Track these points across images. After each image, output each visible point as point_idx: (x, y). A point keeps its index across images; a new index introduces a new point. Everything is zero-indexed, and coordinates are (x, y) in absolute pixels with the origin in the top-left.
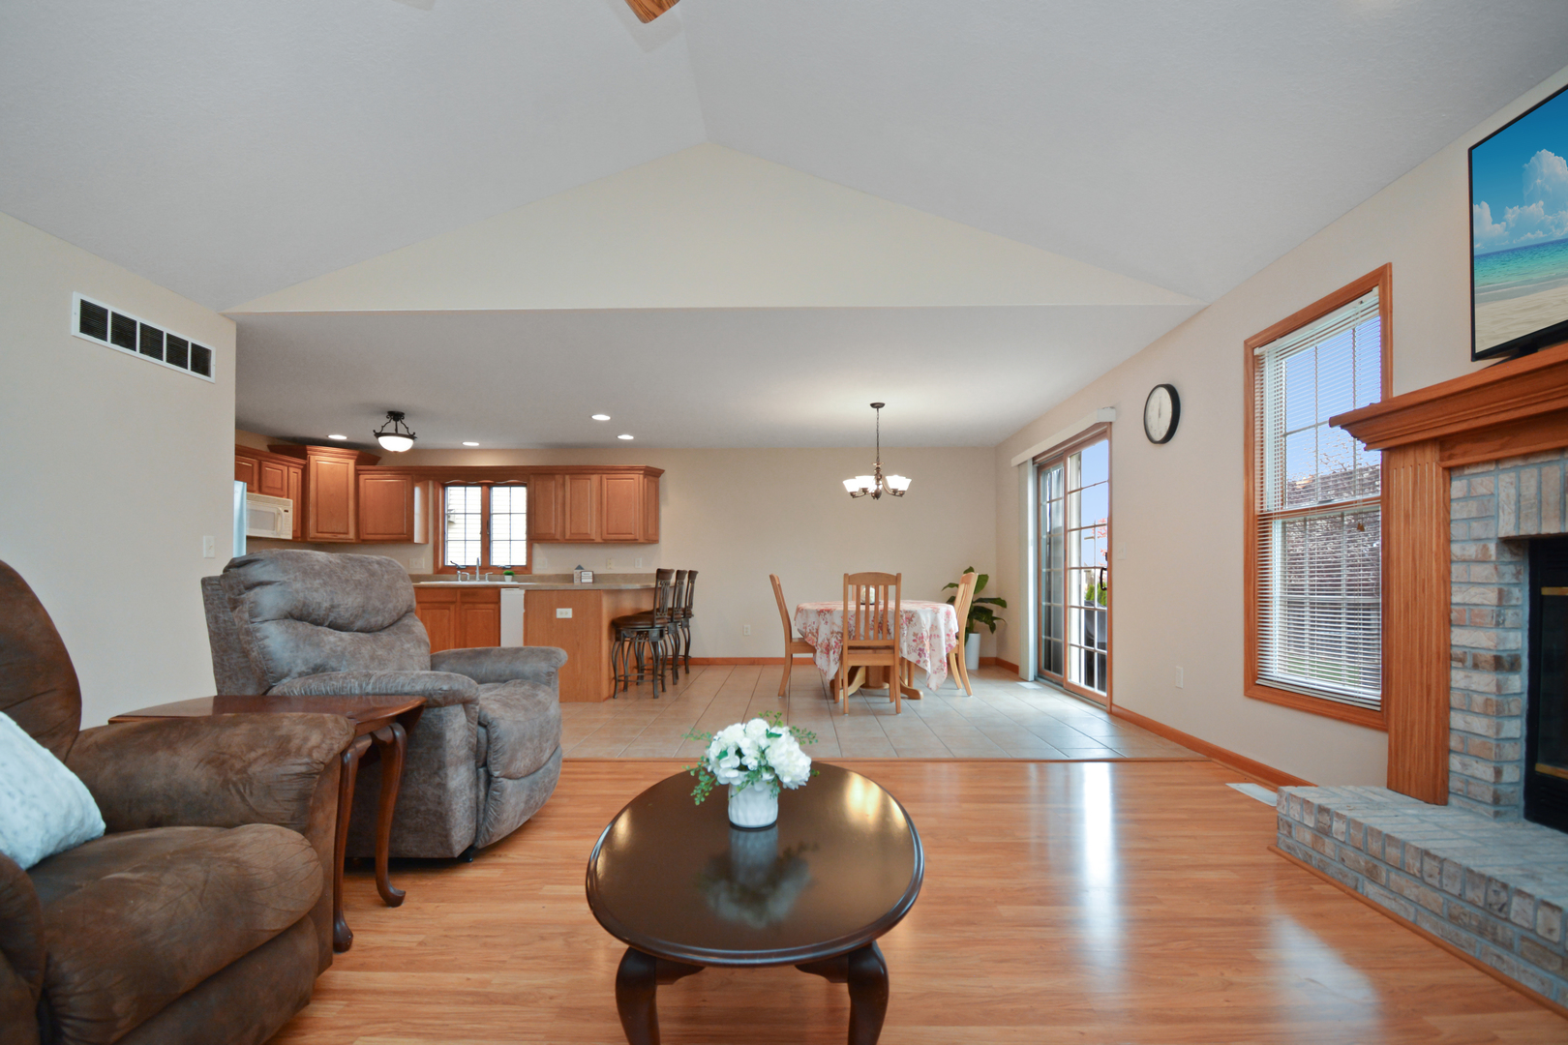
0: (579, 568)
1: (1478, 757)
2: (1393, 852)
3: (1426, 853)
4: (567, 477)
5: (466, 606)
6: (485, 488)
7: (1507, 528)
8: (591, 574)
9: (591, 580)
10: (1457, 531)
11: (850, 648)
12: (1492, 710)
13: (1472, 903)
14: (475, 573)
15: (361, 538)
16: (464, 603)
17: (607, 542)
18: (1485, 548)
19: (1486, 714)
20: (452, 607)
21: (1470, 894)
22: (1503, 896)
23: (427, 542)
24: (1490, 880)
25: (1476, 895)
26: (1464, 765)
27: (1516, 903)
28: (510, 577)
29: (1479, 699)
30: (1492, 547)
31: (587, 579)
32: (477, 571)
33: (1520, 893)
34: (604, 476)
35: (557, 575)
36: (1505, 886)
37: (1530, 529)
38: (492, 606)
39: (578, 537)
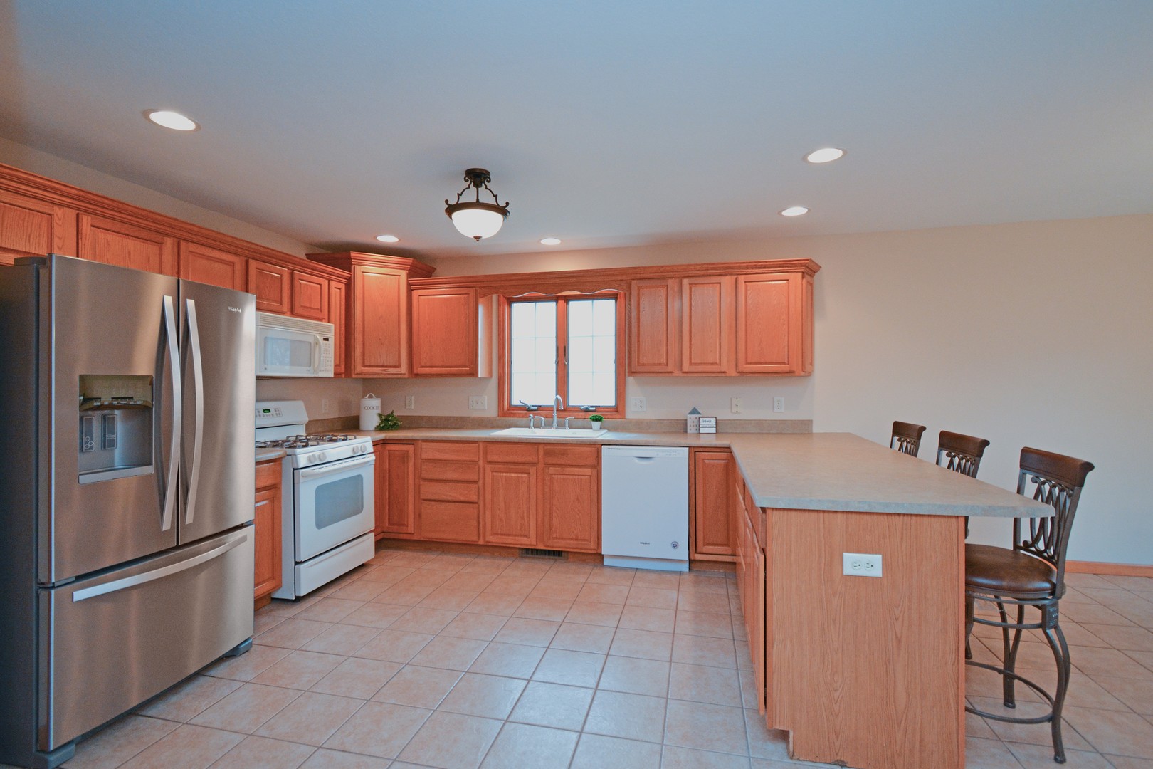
0: (694, 411)
4: (686, 282)
5: (552, 470)
6: (561, 302)
8: (713, 421)
9: (713, 430)
14: (552, 417)
15: (415, 372)
16: (548, 465)
17: (744, 375)
20: (533, 470)
23: (490, 375)
28: (598, 424)
31: (708, 427)
32: (555, 415)
34: (741, 278)
35: (660, 421)
38: (588, 471)
39: (700, 368)
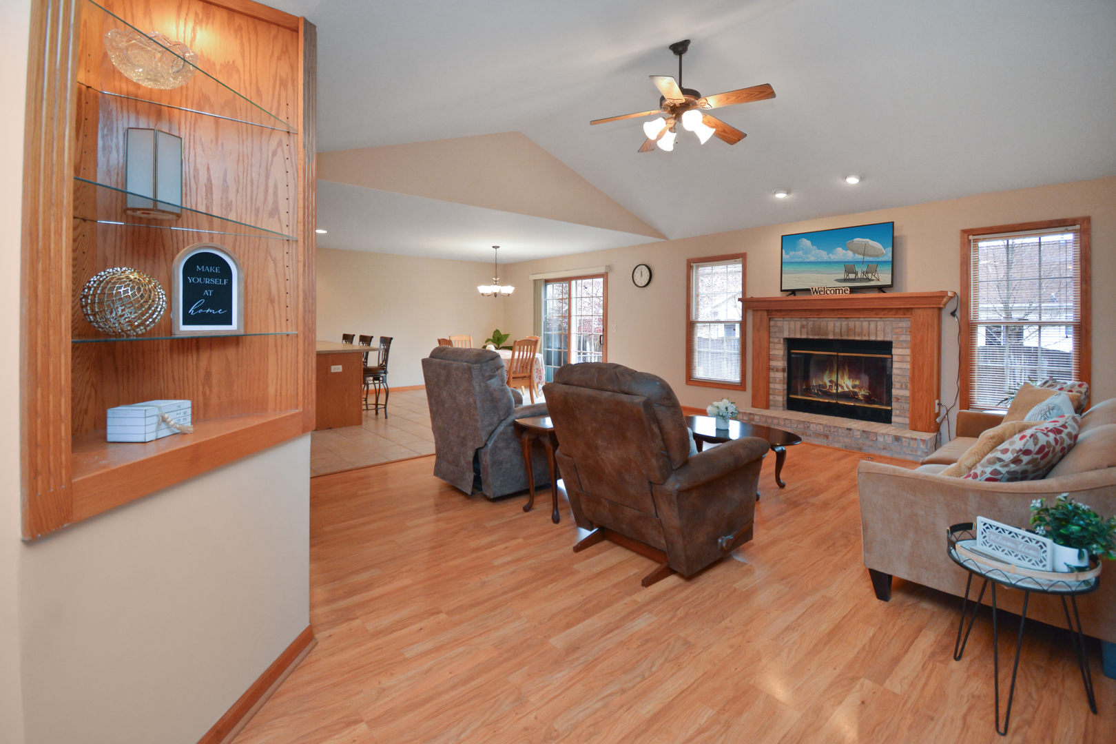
1: (778, 395)
2: (775, 421)
3: (786, 419)
7: (786, 335)
10: (772, 335)
11: (513, 378)
12: (782, 382)
13: (800, 428)
18: (780, 340)
19: (780, 383)
21: (799, 426)
22: (808, 424)
24: (804, 422)
25: (801, 426)
26: (774, 398)
27: (812, 425)
29: (778, 380)
30: (782, 340)
33: (812, 423)
36: (809, 422)
37: (792, 336)
